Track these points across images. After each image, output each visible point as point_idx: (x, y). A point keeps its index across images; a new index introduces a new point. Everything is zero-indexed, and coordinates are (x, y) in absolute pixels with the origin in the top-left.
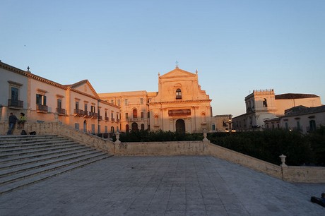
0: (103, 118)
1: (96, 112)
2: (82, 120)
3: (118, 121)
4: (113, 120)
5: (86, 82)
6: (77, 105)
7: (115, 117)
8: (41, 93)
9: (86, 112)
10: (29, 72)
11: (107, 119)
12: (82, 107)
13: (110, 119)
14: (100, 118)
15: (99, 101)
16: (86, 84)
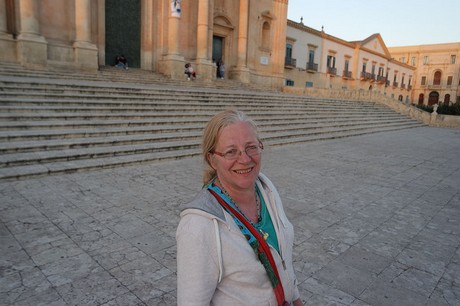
0: (391, 84)
1: (384, 75)
2: (367, 84)
3: (410, 87)
4: (403, 86)
5: (377, 36)
6: (364, 67)
7: (406, 82)
8: (332, 55)
9: (373, 76)
10: (323, 32)
11: (395, 84)
12: (369, 70)
13: (399, 85)
14: (387, 83)
15: (390, 60)
16: (376, 40)
